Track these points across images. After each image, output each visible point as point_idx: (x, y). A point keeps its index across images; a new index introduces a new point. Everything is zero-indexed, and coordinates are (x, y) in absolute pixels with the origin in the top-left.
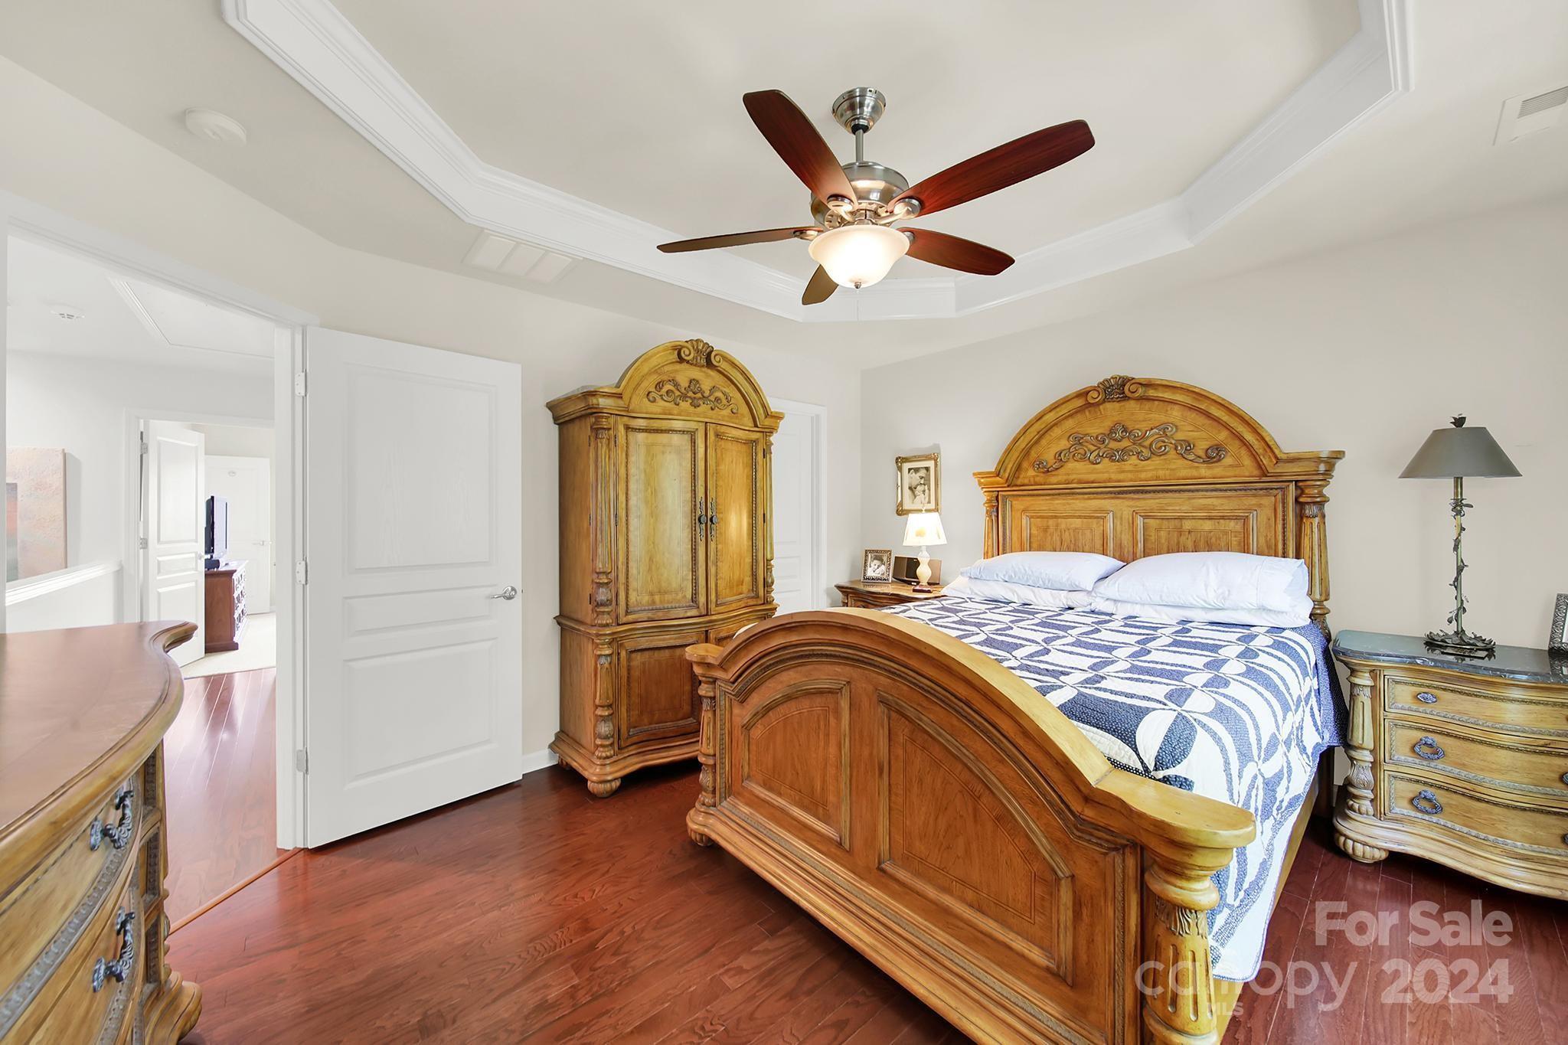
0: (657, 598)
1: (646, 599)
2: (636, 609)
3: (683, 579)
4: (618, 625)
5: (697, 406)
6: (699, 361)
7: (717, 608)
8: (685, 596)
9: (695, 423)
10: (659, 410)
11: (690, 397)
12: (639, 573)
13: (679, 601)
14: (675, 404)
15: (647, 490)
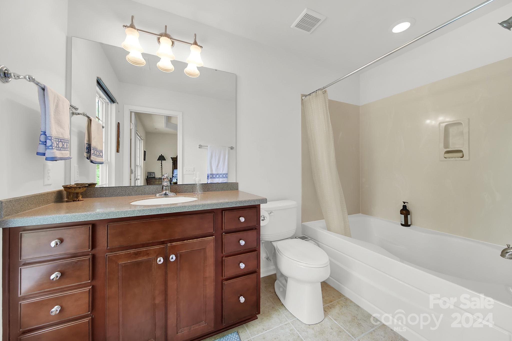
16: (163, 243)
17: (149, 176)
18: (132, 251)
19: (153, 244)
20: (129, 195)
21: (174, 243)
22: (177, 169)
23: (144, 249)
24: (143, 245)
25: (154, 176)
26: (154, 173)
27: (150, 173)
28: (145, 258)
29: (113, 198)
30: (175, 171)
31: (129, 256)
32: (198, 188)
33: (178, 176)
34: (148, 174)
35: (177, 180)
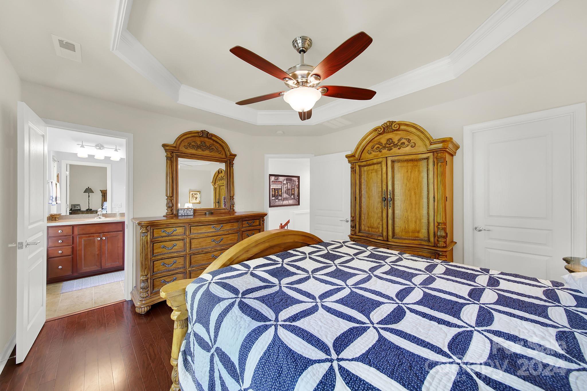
0: (370, 229)
1: (367, 229)
2: (363, 232)
3: (378, 224)
4: (356, 235)
5: (390, 150)
6: (389, 130)
7: (392, 239)
8: (379, 231)
9: (382, 159)
10: (372, 156)
11: (387, 147)
12: (365, 219)
13: (377, 232)
14: (380, 152)
15: (367, 187)
16: (100, 233)
17: (73, 209)
18: (87, 235)
19: (96, 233)
20: (80, 218)
21: (104, 234)
22: (106, 201)
23: (92, 235)
24: (92, 234)
25: (79, 208)
26: (79, 205)
27: (75, 206)
28: (92, 238)
29: (72, 220)
30: (105, 203)
31: (87, 237)
32: (117, 215)
33: (107, 208)
34: (72, 206)
35: (107, 212)
